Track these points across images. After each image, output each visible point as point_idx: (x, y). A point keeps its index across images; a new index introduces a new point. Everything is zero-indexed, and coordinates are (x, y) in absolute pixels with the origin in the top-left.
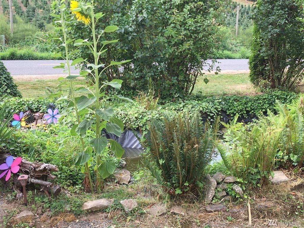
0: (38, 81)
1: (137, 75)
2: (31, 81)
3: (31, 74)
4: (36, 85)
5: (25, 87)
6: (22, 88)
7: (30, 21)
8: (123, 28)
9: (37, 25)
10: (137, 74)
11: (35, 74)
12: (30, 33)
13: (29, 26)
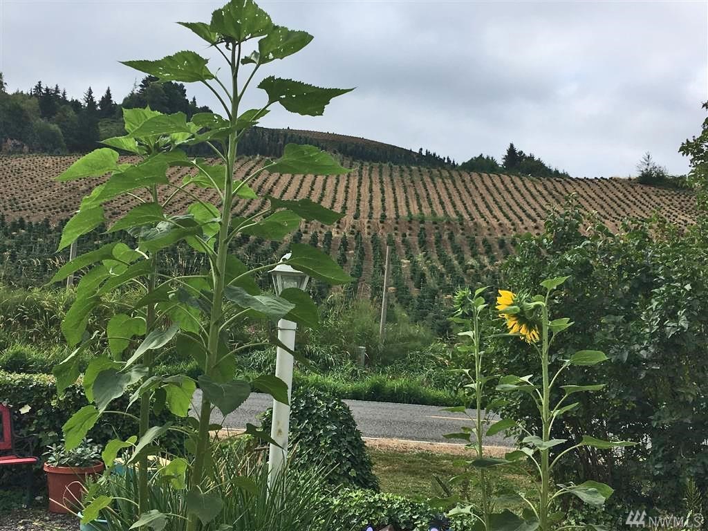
0: (421, 456)
1: (658, 469)
2: (405, 454)
3: (406, 438)
4: (415, 464)
5: (390, 465)
6: (384, 469)
7: (423, 319)
8: (627, 349)
9: (436, 327)
10: (658, 466)
11: (417, 439)
12: (419, 343)
13: (418, 330)
